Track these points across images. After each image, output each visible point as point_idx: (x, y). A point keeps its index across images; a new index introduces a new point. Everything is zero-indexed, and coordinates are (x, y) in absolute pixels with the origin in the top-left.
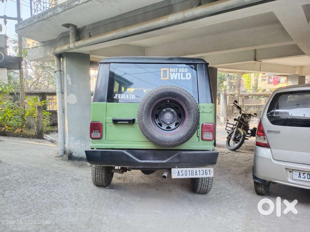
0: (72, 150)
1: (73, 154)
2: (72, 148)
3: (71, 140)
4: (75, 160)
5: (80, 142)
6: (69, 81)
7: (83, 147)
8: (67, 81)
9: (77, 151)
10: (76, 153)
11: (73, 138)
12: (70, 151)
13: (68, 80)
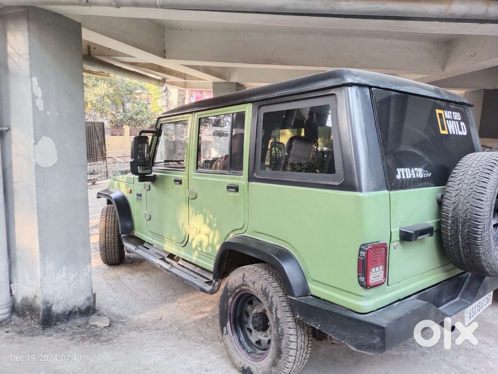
0: (50, 300)
1: (54, 309)
2: (51, 292)
3: (48, 272)
4: (59, 323)
5: (66, 272)
6: (37, 98)
7: (72, 282)
8: (34, 97)
9: (62, 298)
10: (58, 303)
11: (50, 266)
12: (46, 303)
13: (36, 95)
